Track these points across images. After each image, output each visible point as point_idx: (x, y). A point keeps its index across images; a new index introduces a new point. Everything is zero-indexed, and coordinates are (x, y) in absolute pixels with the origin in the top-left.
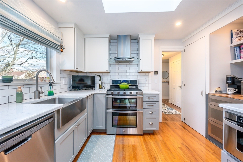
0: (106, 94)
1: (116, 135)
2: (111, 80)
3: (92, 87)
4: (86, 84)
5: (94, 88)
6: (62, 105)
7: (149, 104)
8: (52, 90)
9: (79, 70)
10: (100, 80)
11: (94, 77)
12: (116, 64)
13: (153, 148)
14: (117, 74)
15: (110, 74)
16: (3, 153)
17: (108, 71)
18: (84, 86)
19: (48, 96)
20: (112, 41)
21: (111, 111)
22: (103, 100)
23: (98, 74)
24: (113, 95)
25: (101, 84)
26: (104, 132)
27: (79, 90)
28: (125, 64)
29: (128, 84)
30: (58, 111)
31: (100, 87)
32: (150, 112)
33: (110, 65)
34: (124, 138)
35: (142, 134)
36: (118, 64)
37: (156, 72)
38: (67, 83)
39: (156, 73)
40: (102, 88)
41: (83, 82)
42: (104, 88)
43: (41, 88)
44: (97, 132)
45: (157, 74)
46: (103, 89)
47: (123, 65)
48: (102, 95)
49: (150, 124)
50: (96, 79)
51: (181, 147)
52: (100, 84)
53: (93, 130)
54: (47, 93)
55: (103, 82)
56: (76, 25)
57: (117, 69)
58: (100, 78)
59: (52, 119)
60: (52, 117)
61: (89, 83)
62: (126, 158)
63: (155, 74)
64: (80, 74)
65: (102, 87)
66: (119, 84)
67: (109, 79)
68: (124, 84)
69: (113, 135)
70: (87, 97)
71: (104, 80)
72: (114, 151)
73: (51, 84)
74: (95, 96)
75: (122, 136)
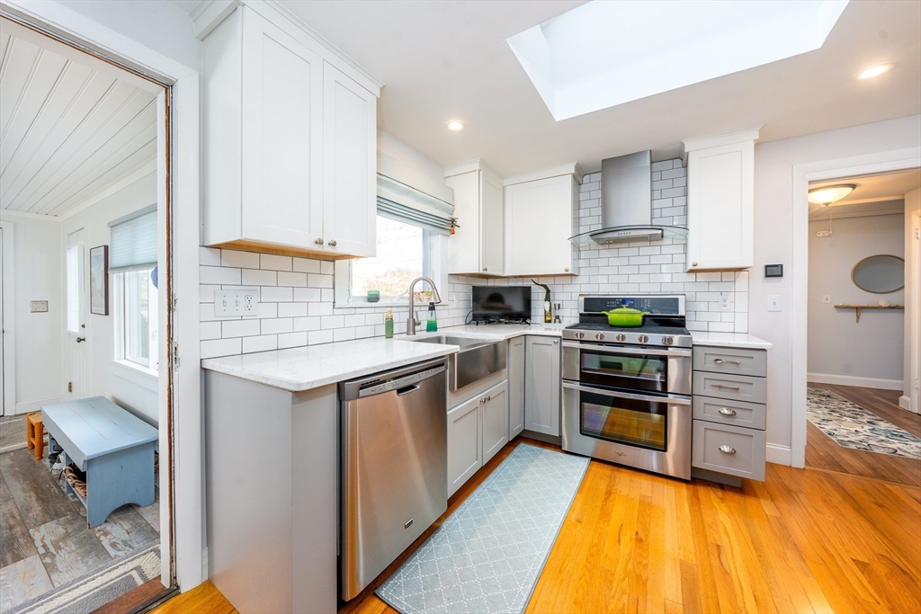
0: (560, 337)
1: (593, 459)
2: (582, 299)
3: (524, 316)
4: (510, 309)
5: (528, 321)
6: (458, 346)
7: (718, 383)
8: (434, 319)
9: (489, 272)
10: (548, 298)
11: (530, 288)
12: (601, 247)
13: (720, 525)
14: (603, 279)
15: (579, 280)
16: (395, 392)
17: (569, 272)
18: (503, 316)
19: (428, 330)
20: (586, 179)
21: (577, 386)
22: (554, 353)
23: (542, 281)
24: (582, 342)
25: (550, 310)
26: (554, 444)
27: (490, 322)
28: (631, 244)
29: (639, 312)
30: (452, 356)
31: (548, 319)
32: (725, 411)
33: (579, 255)
34: (616, 473)
35: (690, 479)
36: (607, 246)
37: (777, 266)
38: (462, 305)
39: (773, 272)
40: (553, 321)
41: (499, 305)
42: (560, 322)
43: (417, 312)
44: (536, 441)
45: (781, 275)
46: (557, 323)
47: (626, 251)
48: (551, 341)
49: (724, 452)
50: (534, 297)
51: (866, 561)
52: (548, 310)
53: (525, 431)
54: (424, 325)
55: (557, 303)
56: (483, 163)
57: (602, 262)
58: (548, 291)
59: (442, 368)
60: (442, 365)
61: (518, 306)
62: (613, 516)
63: (767, 276)
64: (491, 283)
65: (553, 318)
66: (608, 311)
67: (576, 296)
68: (625, 310)
69: (583, 459)
70: (509, 340)
71: (558, 297)
72: (580, 490)
73: (432, 307)
74: (530, 341)
75: (610, 467)
